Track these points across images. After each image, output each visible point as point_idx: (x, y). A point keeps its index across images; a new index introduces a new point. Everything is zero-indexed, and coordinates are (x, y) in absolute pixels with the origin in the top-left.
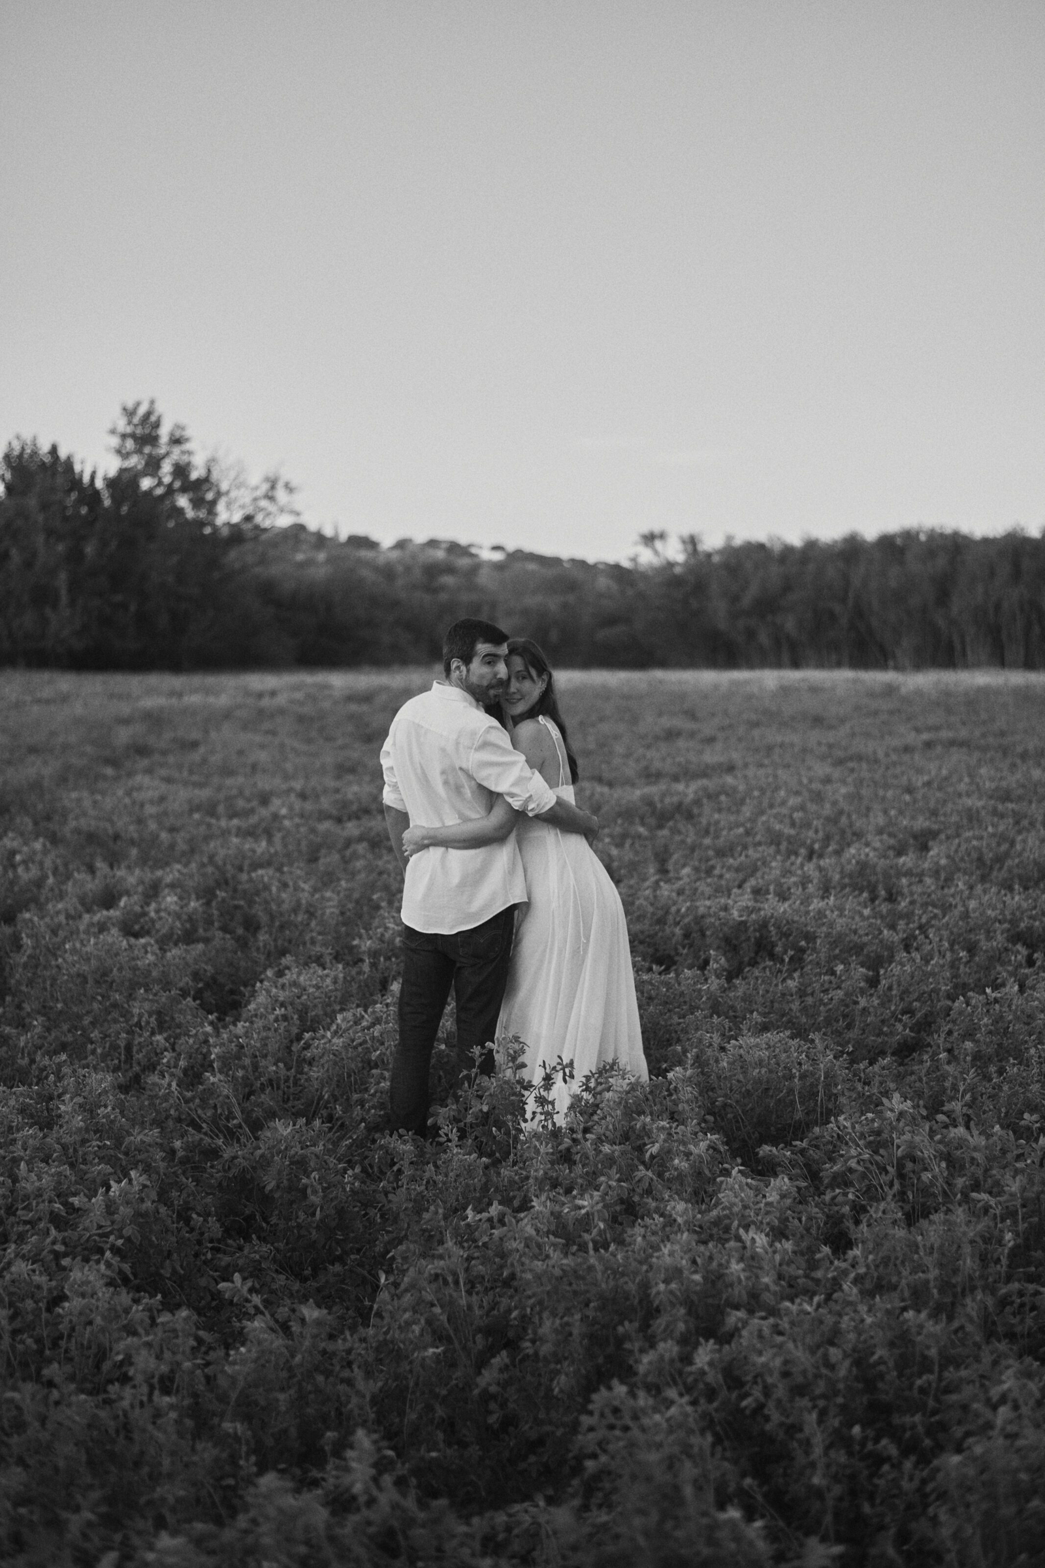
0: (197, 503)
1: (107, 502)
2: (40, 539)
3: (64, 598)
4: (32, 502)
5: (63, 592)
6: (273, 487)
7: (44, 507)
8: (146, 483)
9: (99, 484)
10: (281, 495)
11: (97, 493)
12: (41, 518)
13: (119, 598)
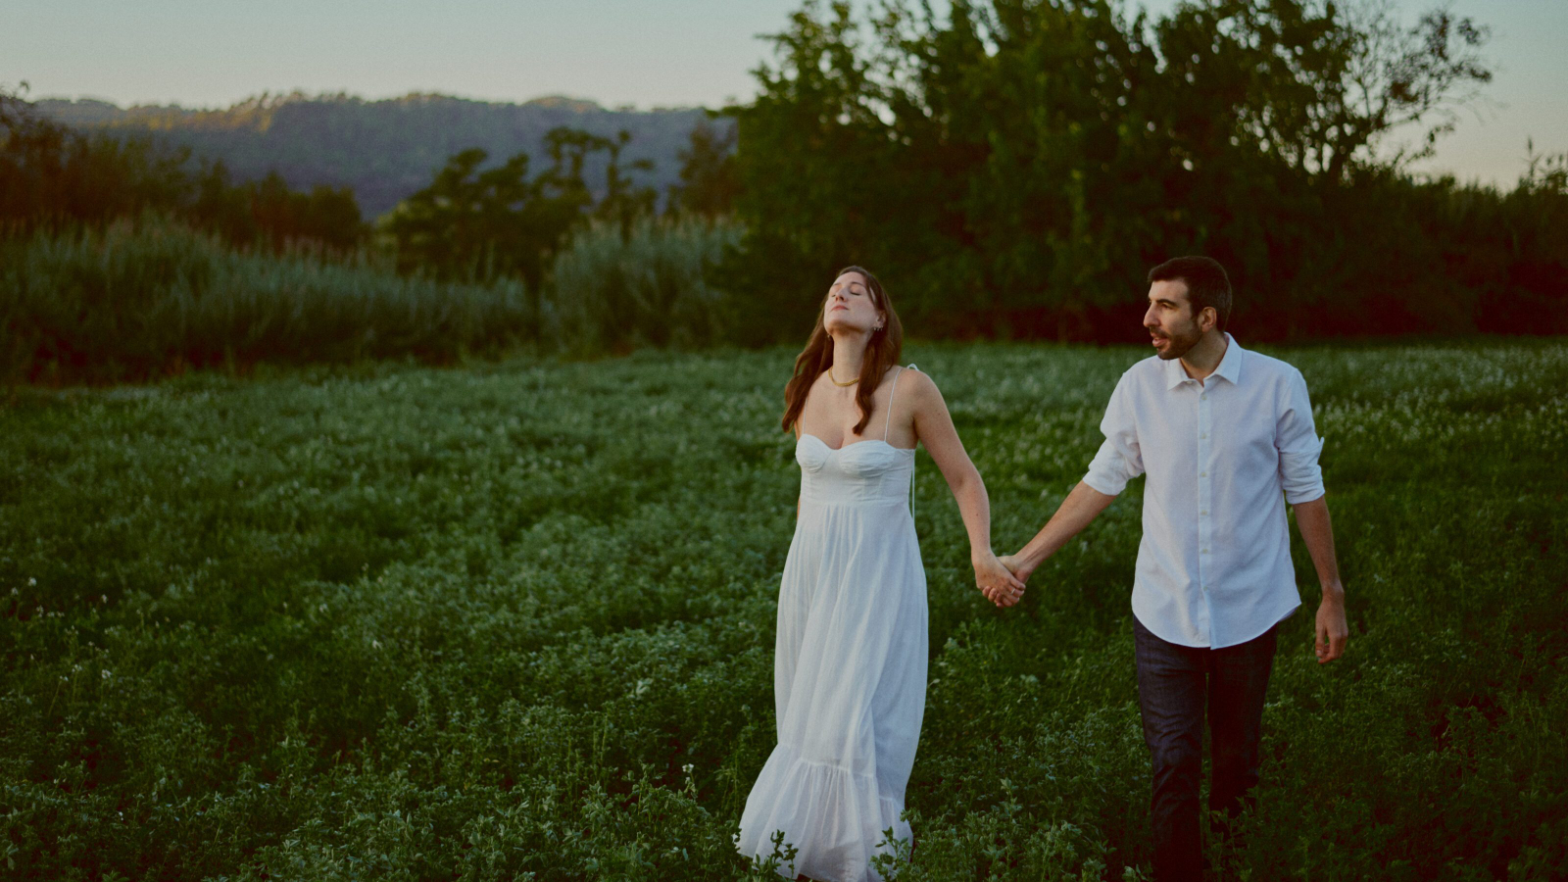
0: (1310, 61)
1: (1162, 64)
2: (1039, 115)
3: (1080, 218)
4: (1029, 54)
5: (1078, 206)
6: (1442, 31)
7: (1050, 64)
8: (1225, 26)
9: (1150, 37)
10: (1456, 46)
11: (1146, 52)
12: (1042, 78)
13: (1177, 215)
